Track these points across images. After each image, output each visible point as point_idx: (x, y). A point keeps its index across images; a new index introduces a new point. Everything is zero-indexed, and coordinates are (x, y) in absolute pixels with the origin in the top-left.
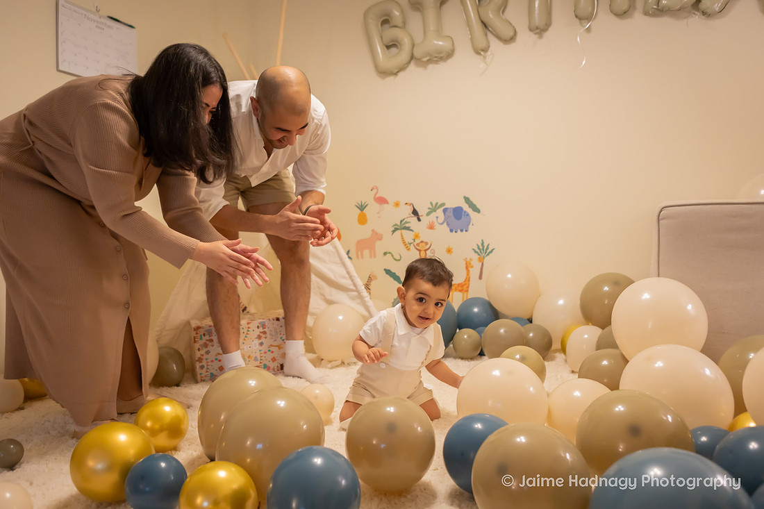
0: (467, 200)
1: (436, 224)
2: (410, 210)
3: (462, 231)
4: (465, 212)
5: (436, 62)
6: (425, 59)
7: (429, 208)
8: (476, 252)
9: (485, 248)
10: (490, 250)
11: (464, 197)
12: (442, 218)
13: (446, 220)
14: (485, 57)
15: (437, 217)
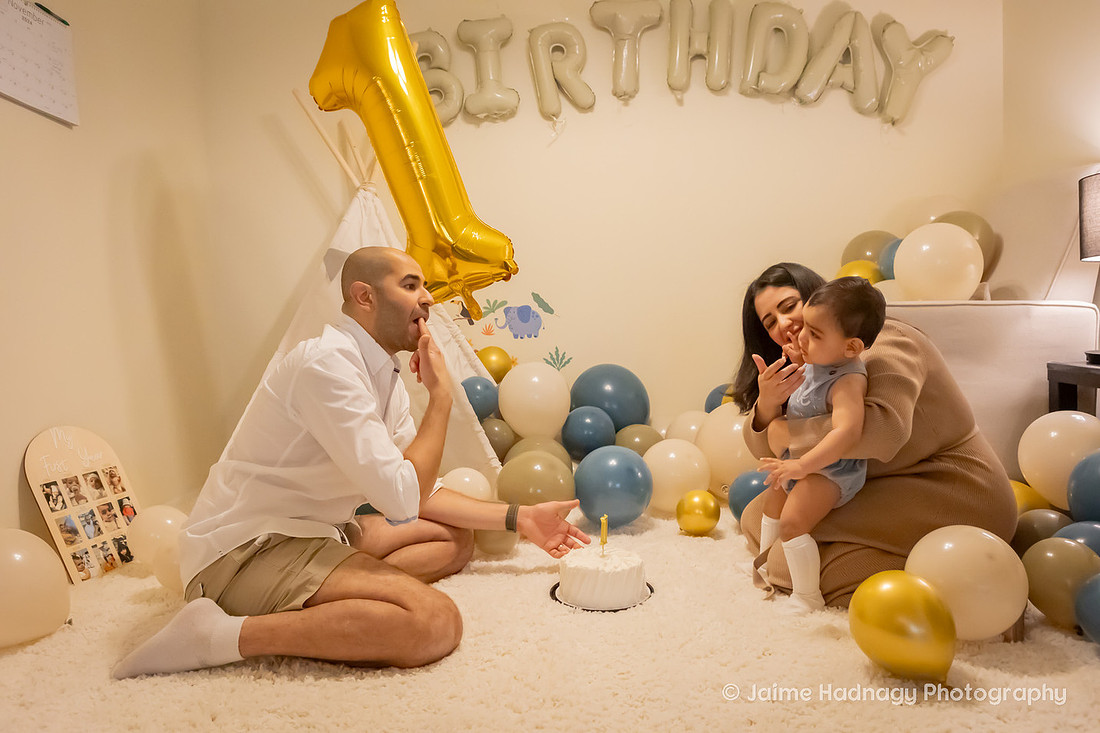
0: (536, 297)
1: (495, 327)
2: (459, 309)
3: (529, 336)
4: (534, 313)
5: (494, 120)
6: (482, 116)
7: (485, 308)
8: (548, 362)
9: (560, 356)
10: (566, 360)
11: (533, 294)
12: (502, 320)
13: (509, 324)
14: (555, 123)
15: (496, 319)
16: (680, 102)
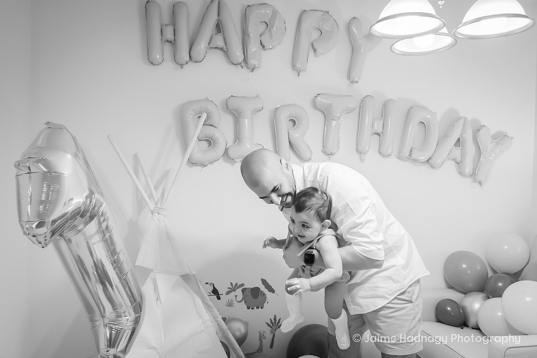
0: (264, 282)
1: (235, 301)
2: (211, 289)
3: (258, 308)
4: (262, 292)
7: (229, 288)
8: (268, 325)
9: (277, 321)
11: (262, 279)
12: (240, 296)
13: (244, 299)
15: (236, 296)
16: (362, 161)
